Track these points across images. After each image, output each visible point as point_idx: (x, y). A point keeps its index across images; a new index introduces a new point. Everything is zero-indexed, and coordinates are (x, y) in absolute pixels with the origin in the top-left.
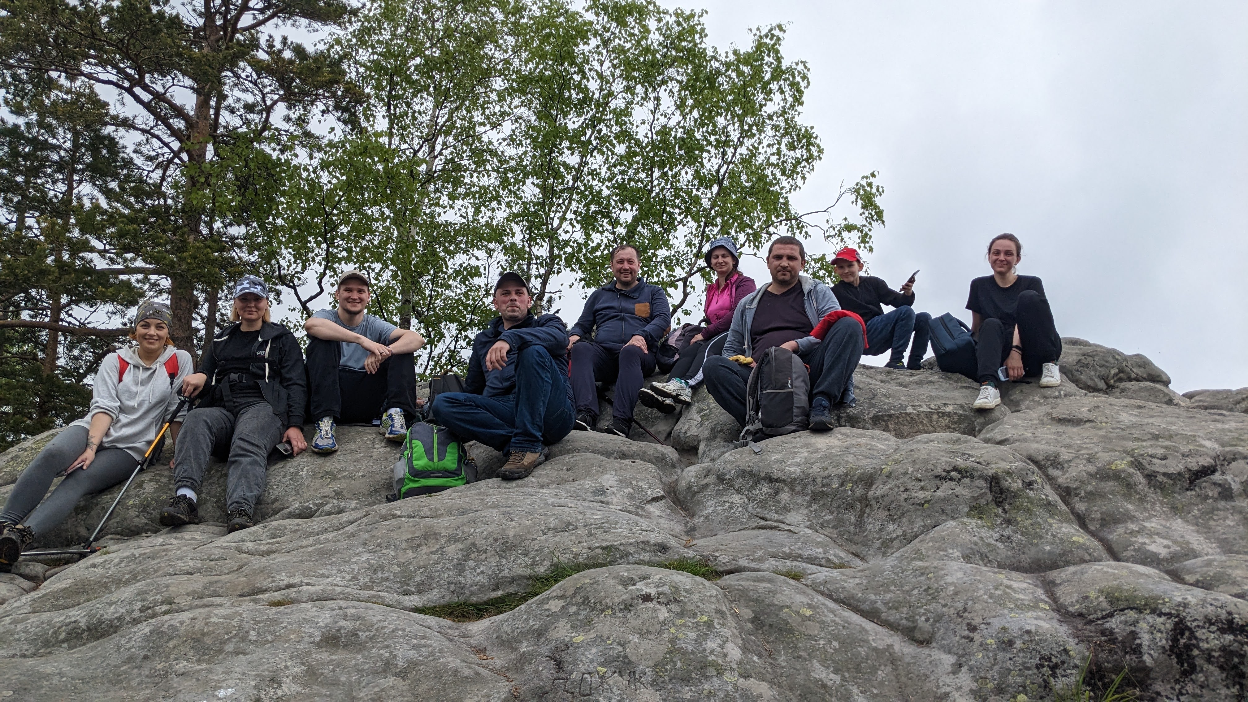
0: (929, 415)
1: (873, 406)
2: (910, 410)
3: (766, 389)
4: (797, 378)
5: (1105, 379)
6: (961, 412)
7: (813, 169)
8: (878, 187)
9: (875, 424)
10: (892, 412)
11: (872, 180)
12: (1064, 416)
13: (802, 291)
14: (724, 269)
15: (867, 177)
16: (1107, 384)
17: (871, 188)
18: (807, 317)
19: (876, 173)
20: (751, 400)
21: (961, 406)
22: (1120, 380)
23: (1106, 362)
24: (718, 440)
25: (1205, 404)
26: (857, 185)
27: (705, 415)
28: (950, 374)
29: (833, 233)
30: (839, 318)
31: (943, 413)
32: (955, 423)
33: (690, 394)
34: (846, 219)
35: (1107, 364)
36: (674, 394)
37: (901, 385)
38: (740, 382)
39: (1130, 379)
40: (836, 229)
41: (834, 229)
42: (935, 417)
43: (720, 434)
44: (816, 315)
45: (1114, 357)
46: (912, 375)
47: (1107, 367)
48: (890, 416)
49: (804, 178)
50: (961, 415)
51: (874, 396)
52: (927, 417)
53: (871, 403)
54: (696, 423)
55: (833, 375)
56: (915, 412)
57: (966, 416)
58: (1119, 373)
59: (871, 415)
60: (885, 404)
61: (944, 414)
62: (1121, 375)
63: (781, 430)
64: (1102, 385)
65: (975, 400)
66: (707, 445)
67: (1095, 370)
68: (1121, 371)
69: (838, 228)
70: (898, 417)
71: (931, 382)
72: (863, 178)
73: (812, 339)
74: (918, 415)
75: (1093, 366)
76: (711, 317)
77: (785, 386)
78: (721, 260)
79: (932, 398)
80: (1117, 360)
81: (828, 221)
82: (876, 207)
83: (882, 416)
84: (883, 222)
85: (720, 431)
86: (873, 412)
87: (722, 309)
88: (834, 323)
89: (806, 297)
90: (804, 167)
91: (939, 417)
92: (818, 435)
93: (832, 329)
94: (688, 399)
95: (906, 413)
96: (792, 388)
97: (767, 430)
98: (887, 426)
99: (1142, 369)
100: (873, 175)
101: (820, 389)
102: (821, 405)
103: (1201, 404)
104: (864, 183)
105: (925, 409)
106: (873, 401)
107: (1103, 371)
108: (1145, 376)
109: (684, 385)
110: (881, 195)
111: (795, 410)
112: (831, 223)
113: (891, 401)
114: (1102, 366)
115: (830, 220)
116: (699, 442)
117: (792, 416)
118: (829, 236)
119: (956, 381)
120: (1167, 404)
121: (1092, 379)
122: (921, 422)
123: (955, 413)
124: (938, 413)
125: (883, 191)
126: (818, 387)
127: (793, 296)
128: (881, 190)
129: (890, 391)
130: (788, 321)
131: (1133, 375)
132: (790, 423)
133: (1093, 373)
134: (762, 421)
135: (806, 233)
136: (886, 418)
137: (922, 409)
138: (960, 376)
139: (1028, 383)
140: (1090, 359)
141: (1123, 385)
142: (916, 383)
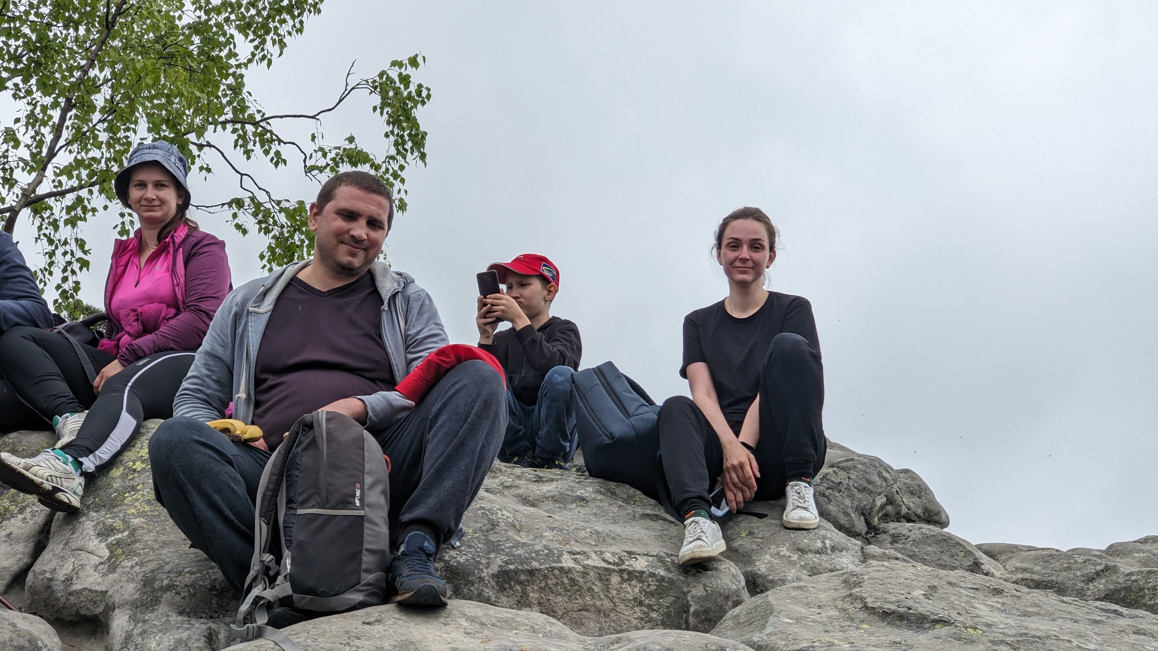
0: (604, 575)
1: (494, 548)
2: (567, 562)
3: (303, 504)
4: (374, 485)
5: (865, 514)
6: (662, 573)
7: (300, 31)
8: (420, 86)
9: (502, 589)
10: (535, 564)
11: (410, 71)
12: (893, 607)
13: (375, 293)
14: (157, 214)
15: (400, 64)
16: (868, 523)
17: (407, 86)
18: (383, 347)
19: (420, 60)
20: (264, 527)
21: (660, 559)
22: (886, 518)
23: (869, 482)
24: (162, 608)
25: (1035, 577)
26: (381, 75)
27: (118, 543)
28: (612, 485)
29: (322, 162)
30: (459, 361)
31: (630, 573)
32: (651, 594)
33: (80, 491)
34: (351, 139)
35: (870, 487)
36: (48, 486)
37: (525, 501)
38: (235, 480)
39: (899, 517)
40: (330, 156)
41: (325, 155)
42: (615, 579)
43: (168, 595)
44: (402, 349)
45: (880, 474)
46: (539, 480)
47: (870, 493)
48: (531, 572)
49: (282, 45)
50: (663, 579)
51: (494, 525)
52: (601, 579)
53: (488, 542)
54: (95, 560)
55: (448, 484)
56: (579, 568)
57: (671, 581)
58: (886, 504)
59: (494, 568)
60: (518, 545)
61: (632, 575)
62: (889, 508)
63: (334, 602)
64: (860, 525)
65: (680, 548)
66: (133, 619)
67: (851, 496)
68: (890, 501)
69: (332, 155)
70: (546, 577)
71: (582, 499)
72: (394, 64)
73: (395, 397)
74: (585, 574)
75: (848, 489)
76: (123, 312)
77: (346, 502)
78: (151, 193)
79: (601, 538)
80: (885, 480)
81: (313, 137)
82: (414, 123)
83: (516, 572)
84: (423, 156)
85: (170, 587)
86: (497, 562)
87: (150, 299)
88: (449, 370)
89: (385, 307)
90: (284, 21)
91: (623, 580)
92: (419, 619)
93: (445, 383)
94: (76, 502)
95: (561, 569)
96: (362, 508)
97: (302, 601)
98: (525, 593)
99: (916, 500)
100: (414, 62)
101: (417, 513)
102: (422, 549)
103: (1027, 575)
104: (394, 73)
105: (595, 561)
106: (493, 538)
107: (865, 500)
108: (920, 511)
109: (70, 468)
110: (423, 103)
111: (367, 559)
112: (320, 142)
113: (523, 538)
114: (863, 490)
115: (318, 136)
116: (110, 608)
117: (359, 572)
118: (313, 168)
119: (627, 501)
120: (972, 571)
121: (847, 514)
122: (590, 589)
123: (652, 575)
124: (622, 571)
125: (429, 96)
126: (412, 507)
127: (357, 298)
128: (424, 93)
129: (519, 517)
130: (343, 352)
131: (904, 510)
132: (352, 587)
133: (847, 502)
134: (292, 578)
135: (278, 153)
136: (523, 577)
137: (589, 562)
138: (632, 490)
139: (761, 516)
140: (842, 474)
141: (892, 527)
142: (554, 499)
